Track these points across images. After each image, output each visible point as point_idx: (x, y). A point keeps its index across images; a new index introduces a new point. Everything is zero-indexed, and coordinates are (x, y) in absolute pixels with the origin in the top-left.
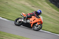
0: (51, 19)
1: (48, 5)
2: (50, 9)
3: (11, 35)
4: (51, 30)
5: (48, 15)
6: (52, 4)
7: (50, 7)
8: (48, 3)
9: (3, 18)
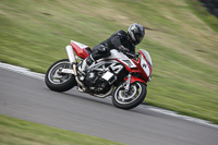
0: (210, 72)
1: (199, 20)
2: (206, 37)
3: (63, 132)
4: (210, 114)
5: (200, 59)
6: (212, 18)
7: (208, 27)
8: (199, 14)
9: (32, 70)
